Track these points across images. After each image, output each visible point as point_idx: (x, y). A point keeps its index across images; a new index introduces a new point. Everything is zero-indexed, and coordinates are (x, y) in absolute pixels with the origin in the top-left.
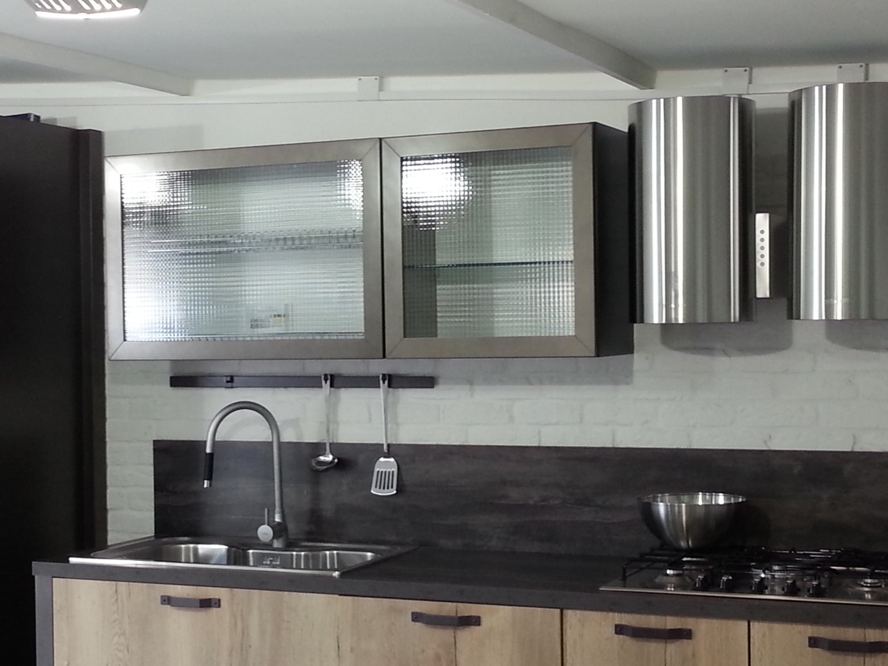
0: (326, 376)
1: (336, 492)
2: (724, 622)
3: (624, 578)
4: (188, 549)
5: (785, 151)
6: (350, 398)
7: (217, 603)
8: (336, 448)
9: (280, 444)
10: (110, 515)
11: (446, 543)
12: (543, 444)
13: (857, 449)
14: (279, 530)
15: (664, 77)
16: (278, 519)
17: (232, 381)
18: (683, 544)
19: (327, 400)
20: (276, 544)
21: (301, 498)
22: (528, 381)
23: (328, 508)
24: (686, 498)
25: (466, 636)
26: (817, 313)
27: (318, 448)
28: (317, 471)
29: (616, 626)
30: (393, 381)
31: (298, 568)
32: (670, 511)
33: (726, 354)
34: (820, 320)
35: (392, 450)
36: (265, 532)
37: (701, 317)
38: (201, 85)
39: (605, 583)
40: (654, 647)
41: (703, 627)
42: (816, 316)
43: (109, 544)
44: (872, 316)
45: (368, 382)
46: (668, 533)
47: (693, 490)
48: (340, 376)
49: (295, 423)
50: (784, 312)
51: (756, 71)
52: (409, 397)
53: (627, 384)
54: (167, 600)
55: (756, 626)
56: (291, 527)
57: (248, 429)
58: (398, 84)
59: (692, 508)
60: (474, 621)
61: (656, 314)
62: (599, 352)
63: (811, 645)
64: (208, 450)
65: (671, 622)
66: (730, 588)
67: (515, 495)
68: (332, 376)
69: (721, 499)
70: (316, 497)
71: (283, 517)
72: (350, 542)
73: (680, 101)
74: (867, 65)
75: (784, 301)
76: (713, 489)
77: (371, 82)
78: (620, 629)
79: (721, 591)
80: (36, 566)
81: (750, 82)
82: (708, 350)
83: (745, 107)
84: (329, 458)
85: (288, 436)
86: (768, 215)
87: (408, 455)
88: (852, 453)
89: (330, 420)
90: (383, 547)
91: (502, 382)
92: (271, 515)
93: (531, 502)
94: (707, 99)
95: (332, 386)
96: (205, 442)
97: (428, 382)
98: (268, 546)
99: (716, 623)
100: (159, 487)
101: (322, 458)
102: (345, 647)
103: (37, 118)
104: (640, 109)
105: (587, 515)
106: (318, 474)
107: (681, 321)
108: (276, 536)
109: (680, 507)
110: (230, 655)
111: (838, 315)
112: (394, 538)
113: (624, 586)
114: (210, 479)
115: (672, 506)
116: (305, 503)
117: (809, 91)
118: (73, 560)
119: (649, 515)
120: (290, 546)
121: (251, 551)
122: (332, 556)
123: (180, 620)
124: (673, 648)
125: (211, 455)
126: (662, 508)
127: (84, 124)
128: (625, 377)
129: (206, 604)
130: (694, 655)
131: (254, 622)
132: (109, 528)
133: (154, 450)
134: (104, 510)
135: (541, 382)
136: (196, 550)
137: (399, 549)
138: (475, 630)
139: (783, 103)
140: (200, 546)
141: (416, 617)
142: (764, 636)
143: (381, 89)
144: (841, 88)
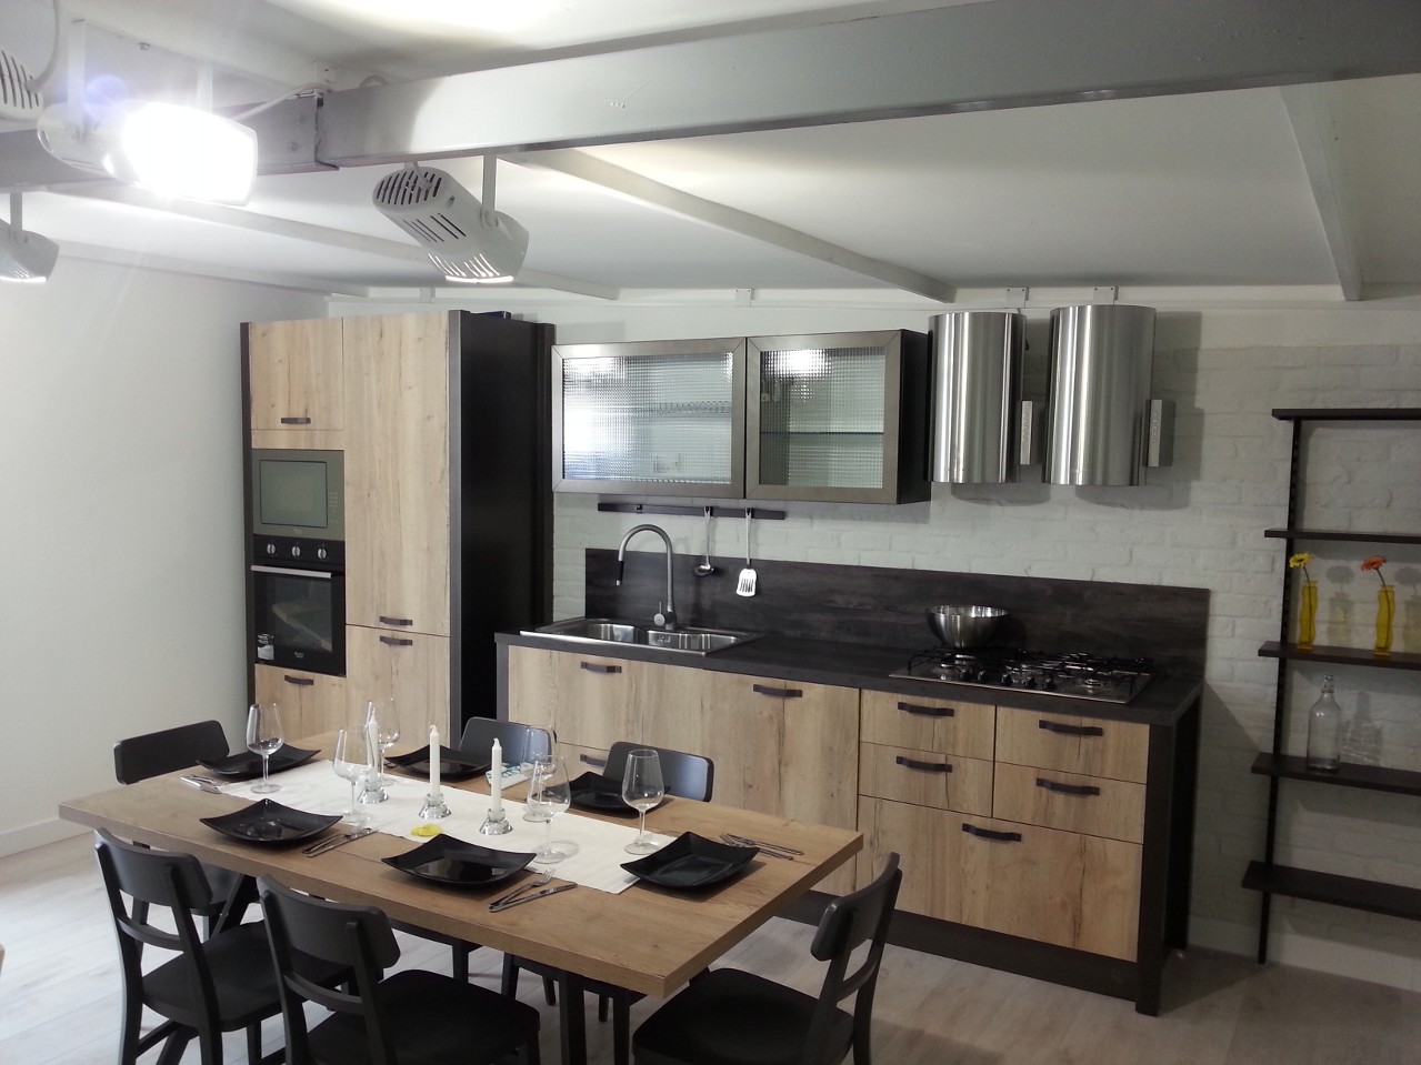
0: (707, 508)
1: (711, 591)
2: (977, 706)
3: (909, 669)
4: (606, 627)
5: (1046, 353)
6: (725, 525)
7: (619, 670)
8: (713, 560)
9: (672, 554)
10: (555, 600)
11: (790, 633)
12: (862, 564)
13: (1095, 579)
14: (669, 618)
15: (961, 293)
16: (669, 610)
17: (641, 508)
18: (957, 644)
19: (708, 525)
20: (668, 627)
21: (687, 594)
22: (852, 518)
23: (706, 603)
24: (962, 610)
25: (791, 703)
26: (1063, 479)
27: (700, 560)
28: (699, 577)
29: (899, 703)
30: (755, 513)
31: (683, 648)
32: (948, 620)
33: (1000, 504)
34: (1066, 485)
35: (752, 564)
36: (659, 618)
37: (976, 479)
38: (624, 293)
39: (893, 671)
40: (926, 720)
41: (963, 709)
42: (1062, 482)
43: (555, 620)
44: (1105, 483)
45: (739, 513)
46: (946, 636)
47: (968, 604)
48: (718, 508)
49: (685, 540)
50: (1040, 479)
51: (1032, 291)
52: (767, 525)
53: (925, 523)
54: (585, 665)
55: (1001, 710)
56: (680, 615)
57: (649, 544)
58: (765, 294)
59: (965, 619)
60: (798, 694)
61: (942, 475)
62: (899, 501)
63: (1040, 727)
64: (620, 559)
65: (939, 703)
66: (985, 680)
67: (840, 600)
68: (712, 508)
69: (989, 613)
70: (698, 595)
71: (673, 608)
72: (719, 629)
73: (967, 315)
74: (1117, 288)
75: (1041, 466)
76: (983, 604)
77: (745, 292)
78: (902, 706)
79: (978, 682)
80: (498, 636)
81: (1027, 299)
82: (986, 501)
83: (1017, 320)
84: (708, 567)
85: (680, 550)
86: (1031, 402)
87: (764, 568)
88: (1091, 583)
89: (710, 539)
90: (743, 634)
91: (833, 518)
92: (664, 607)
93: (851, 606)
94: (988, 315)
95: (711, 515)
96: (618, 551)
97: (781, 515)
98: (662, 628)
99: (972, 706)
100: (589, 582)
101: (703, 567)
102: (707, 705)
103: (509, 314)
104: (937, 321)
105: (891, 618)
106: (699, 578)
107: (961, 481)
108: (667, 621)
109: (956, 618)
110: (628, 706)
111: (1080, 481)
112: (751, 627)
113: (910, 675)
114: (621, 580)
115: (950, 617)
116: (690, 598)
117: (1065, 310)
118: (522, 632)
119: (932, 622)
120: (677, 629)
121: (650, 632)
122: (706, 638)
123: (594, 680)
124: (940, 722)
125: (622, 562)
126: (942, 618)
127: (542, 319)
128: (924, 518)
129: (611, 670)
130: (954, 728)
131: (644, 684)
132: (554, 608)
133: (587, 556)
134: (552, 597)
135: (862, 519)
136: (612, 628)
137: (755, 636)
138: (798, 699)
139: (1047, 316)
140: (615, 626)
141: (757, 688)
142: (1006, 717)
143: (752, 298)
144: (1089, 308)
